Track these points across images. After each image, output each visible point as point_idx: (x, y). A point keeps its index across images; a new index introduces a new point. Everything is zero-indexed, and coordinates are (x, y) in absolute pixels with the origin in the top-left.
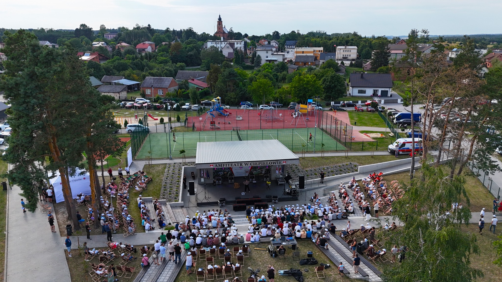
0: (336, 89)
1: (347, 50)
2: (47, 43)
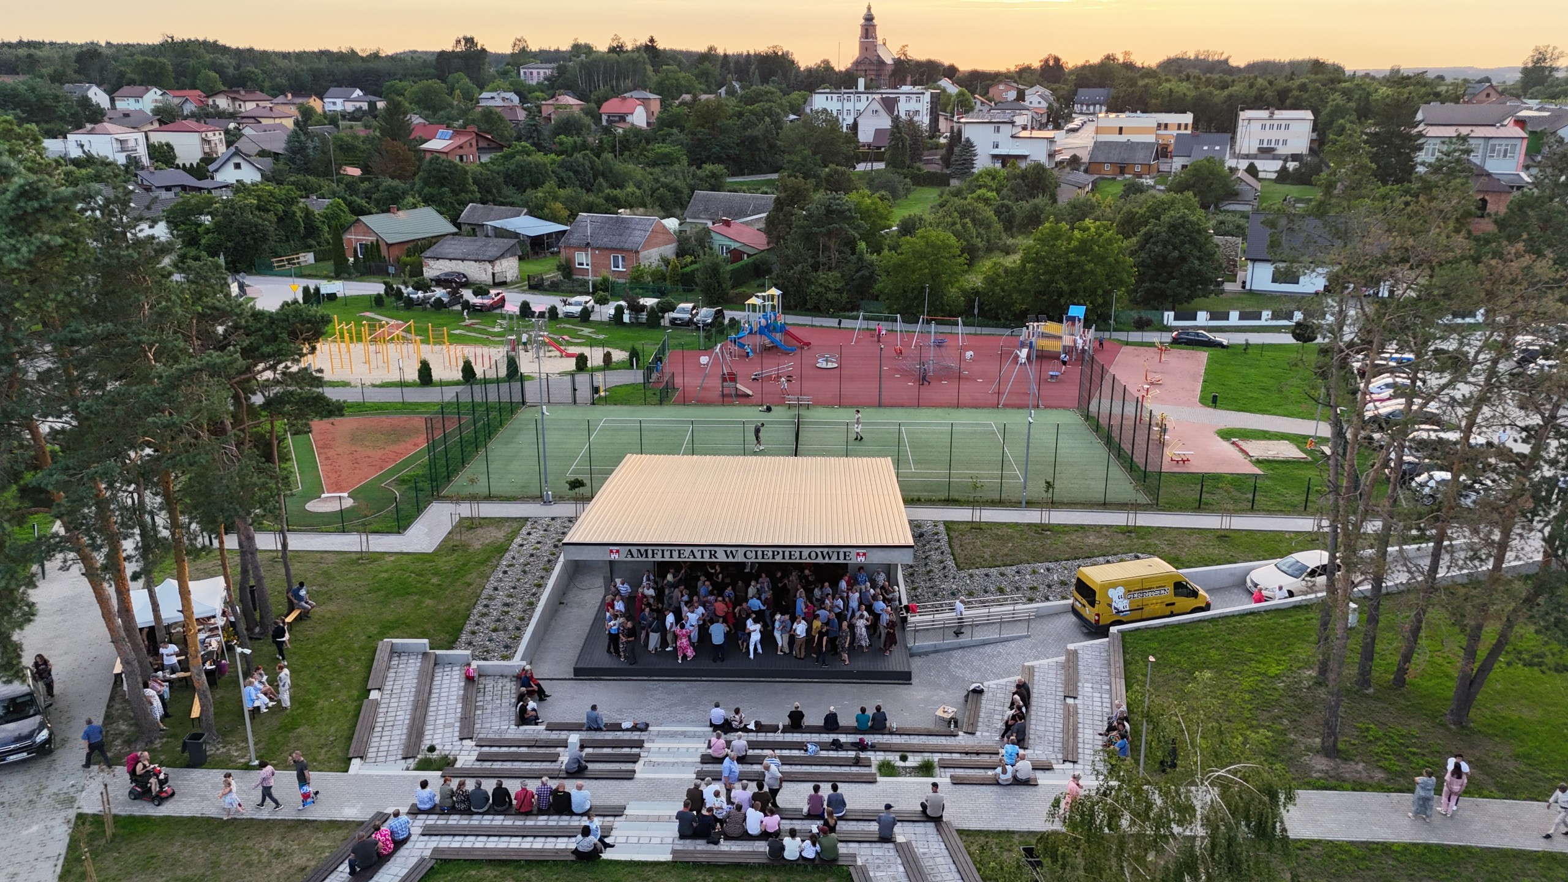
0: (1186, 268)
1: (1276, 123)
2: (355, 95)
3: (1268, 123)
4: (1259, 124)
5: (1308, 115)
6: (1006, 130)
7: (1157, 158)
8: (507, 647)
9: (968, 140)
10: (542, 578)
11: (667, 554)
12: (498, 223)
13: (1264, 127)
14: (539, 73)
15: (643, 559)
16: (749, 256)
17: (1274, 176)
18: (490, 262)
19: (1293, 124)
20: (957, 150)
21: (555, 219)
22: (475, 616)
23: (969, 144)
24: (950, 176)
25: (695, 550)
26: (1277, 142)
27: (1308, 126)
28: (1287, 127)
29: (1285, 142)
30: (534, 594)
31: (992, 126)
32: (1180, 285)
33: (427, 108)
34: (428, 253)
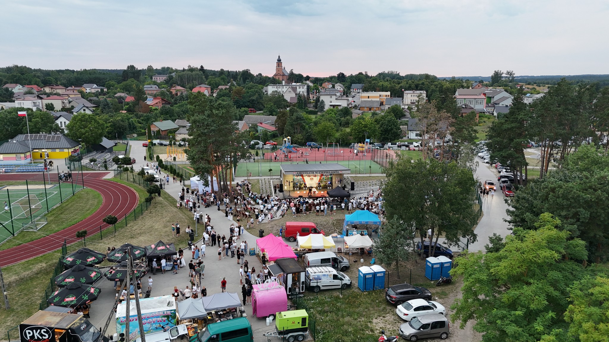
1: (415, 95)
2: (94, 87)
4: (410, 95)
5: (425, 92)
6: (334, 97)
7: (380, 105)
9: (322, 100)
11: (304, 173)
13: (412, 96)
14: (160, 78)
15: (300, 174)
16: (270, 132)
20: (319, 104)
23: (323, 102)
24: (317, 112)
25: (310, 172)
27: (425, 96)
31: (329, 96)
32: (392, 136)
34: (177, 132)
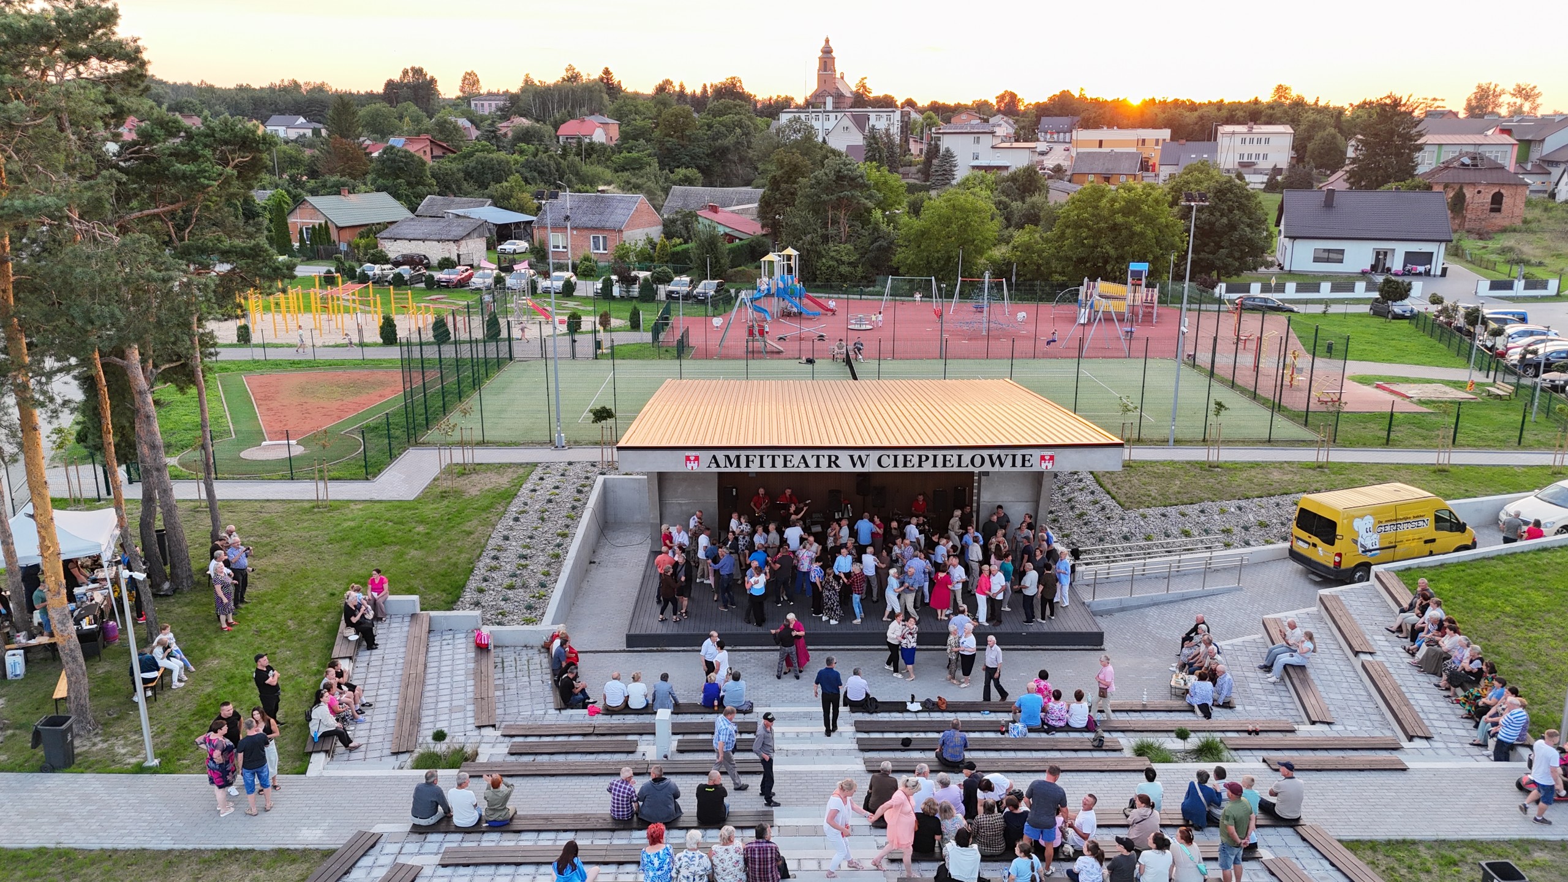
0: (1236, 235)
1: (1256, 137)
2: (298, 122)
3: (1248, 137)
4: (1238, 139)
5: (1288, 129)
6: (987, 140)
7: (1141, 169)
8: (529, 608)
9: (948, 150)
10: (567, 526)
11: (768, 462)
12: (460, 212)
13: (1243, 141)
14: (490, 105)
15: (733, 469)
16: (741, 239)
17: (1263, 186)
18: (455, 241)
19: (1273, 139)
20: (935, 162)
21: (522, 209)
22: (481, 570)
23: (949, 155)
24: (931, 187)
25: (808, 454)
26: (1258, 156)
27: (1287, 142)
28: (1267, 141)
29: (1265, 157)
30: (559, 545)
31: (972, 136)
33: (375, 132)
34: (384, 234)
